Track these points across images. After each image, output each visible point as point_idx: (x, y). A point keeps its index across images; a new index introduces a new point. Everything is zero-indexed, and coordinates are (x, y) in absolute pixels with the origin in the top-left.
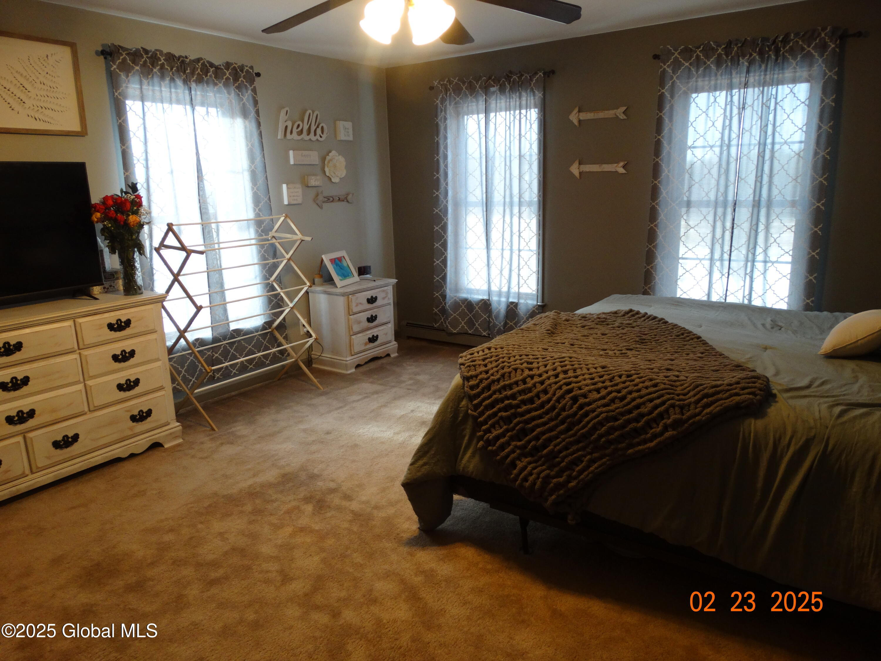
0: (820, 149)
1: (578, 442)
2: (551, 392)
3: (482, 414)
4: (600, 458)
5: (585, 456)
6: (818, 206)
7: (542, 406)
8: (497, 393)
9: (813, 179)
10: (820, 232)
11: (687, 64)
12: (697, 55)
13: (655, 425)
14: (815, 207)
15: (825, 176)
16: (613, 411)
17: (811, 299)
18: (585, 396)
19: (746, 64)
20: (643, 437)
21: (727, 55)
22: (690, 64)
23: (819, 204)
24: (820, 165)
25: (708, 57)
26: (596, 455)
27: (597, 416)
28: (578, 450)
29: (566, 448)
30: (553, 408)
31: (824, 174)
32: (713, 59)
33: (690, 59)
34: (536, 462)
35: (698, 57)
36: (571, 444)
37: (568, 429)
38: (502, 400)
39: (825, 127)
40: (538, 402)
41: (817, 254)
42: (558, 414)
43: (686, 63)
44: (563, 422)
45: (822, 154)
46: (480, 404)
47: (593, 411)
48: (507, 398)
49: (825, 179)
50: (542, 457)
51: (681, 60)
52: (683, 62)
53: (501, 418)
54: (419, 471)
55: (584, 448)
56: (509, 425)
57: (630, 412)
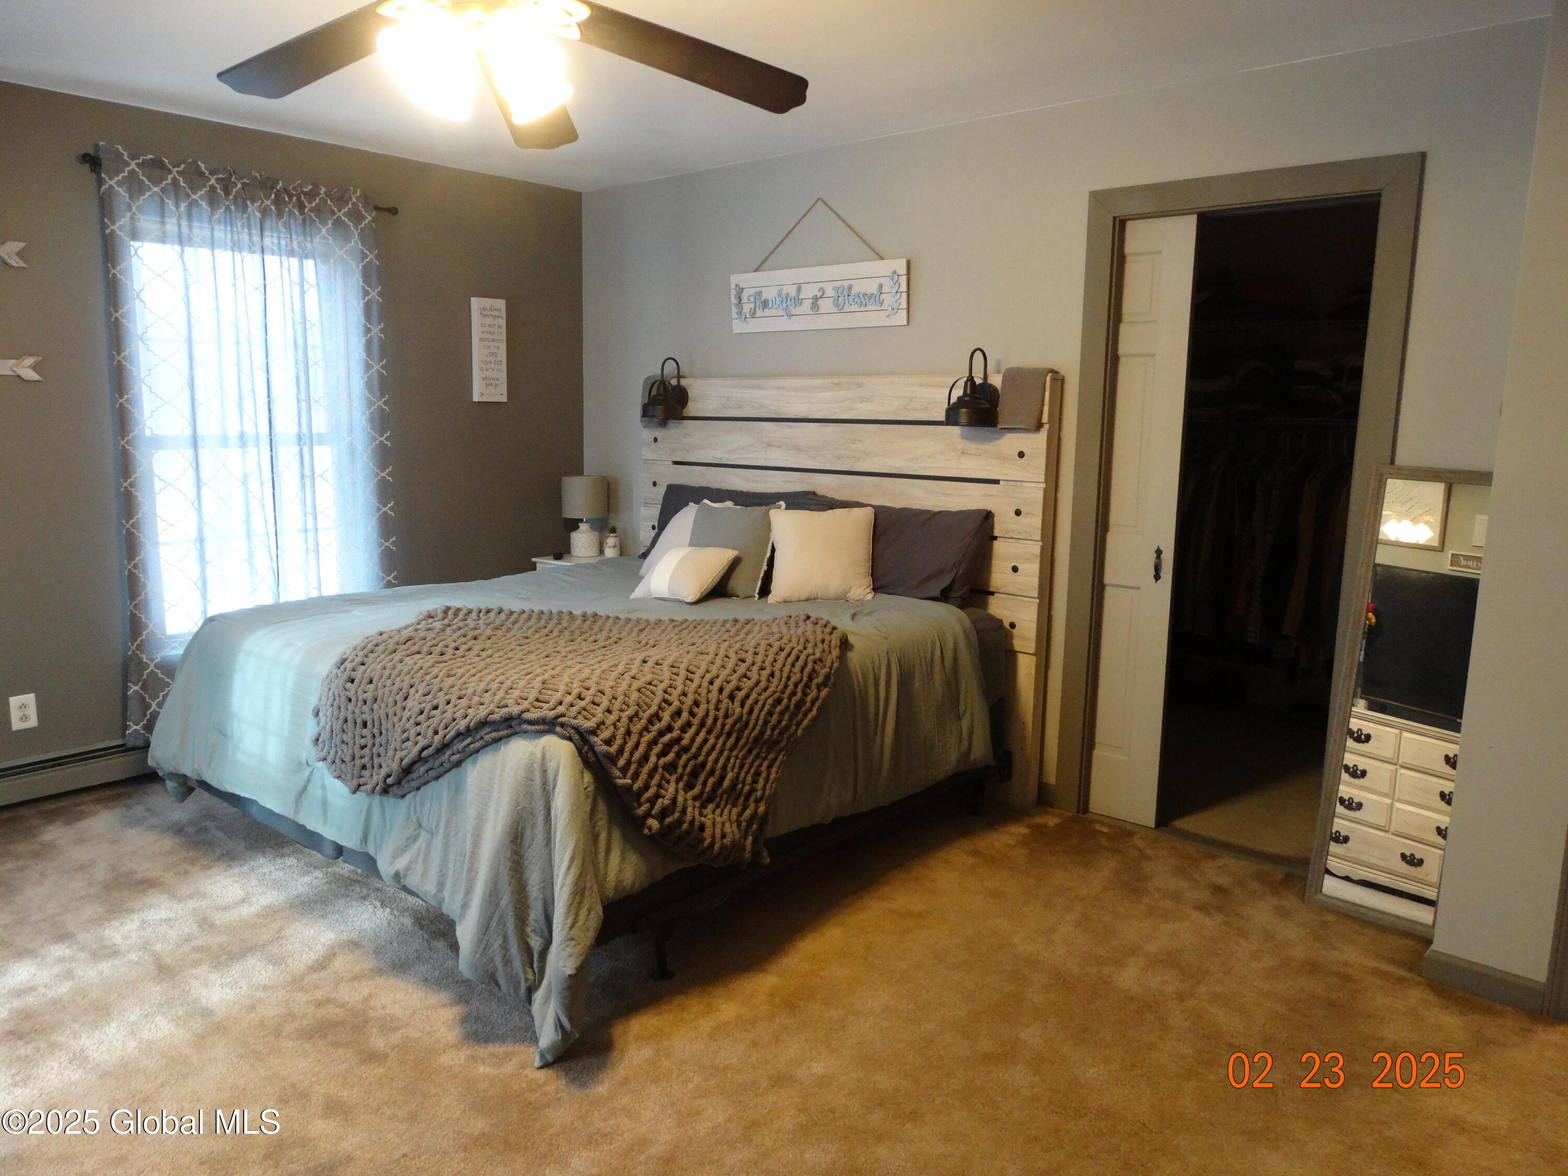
0: (372, 360)
1: (749, 752)
2: (703, 700)
3: (636, 776)
4: (776, 759)
5: (760, 765)
6: (381, 441)
7: (702, 724)
8: (645, 733)
9: (370, 403)
10: (390, 479)
11: (156, 189)
12: (174, 179)
13: (809, 691)
14: (377, 442)
15: (383, 400)
16: (775, 692)
17: (393, 575)
18: (738, 689)
19: (258, 215)
20: (803, 709)
21: (227, 191)
22: (163, 190)
23: (382, 439)
24: (375, 382)
25: (194, 189)
26: (771, 756)
27: (763, 706)
28: (753, 762)
29: (741, 767)
30: (716, 720)
31: (382, 396)
32: (202, 192)
33: (161, 182)
34: (718, 806)
35: (175, 182)
36: (744, 758)
37: (738, 740)
38: (654, 742)
39: (376, 330)
40: (696, 721)
41: (390, 509)
42: (723, 725)
43: (155, 186)
44: (729, 735)
45: (376, 367)
46: (629, 763)
47: (756, 702)
48: (661, 734)
49: (385, 403)
50: (725, 792)
51: (144, 178)
52: (147, 183)
53: (665, 767)
54: (588, 930)
55: (757, 756)
56: (676, 773)
57: (786, 687)
